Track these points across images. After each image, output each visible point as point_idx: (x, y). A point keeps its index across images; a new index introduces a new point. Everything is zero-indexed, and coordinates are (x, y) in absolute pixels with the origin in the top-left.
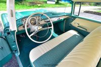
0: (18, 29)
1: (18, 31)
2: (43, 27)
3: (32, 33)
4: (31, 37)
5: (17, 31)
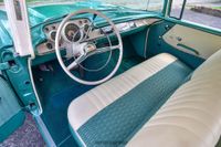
2: (98, 46)
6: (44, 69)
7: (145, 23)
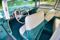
5: (10, 19)
6: (11, 22)
7: (32, 9)
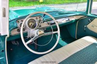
0: (10, 33)
1: (11, 36)
3: (29, 39)
4: (28, 45)
5: (8, 36)
